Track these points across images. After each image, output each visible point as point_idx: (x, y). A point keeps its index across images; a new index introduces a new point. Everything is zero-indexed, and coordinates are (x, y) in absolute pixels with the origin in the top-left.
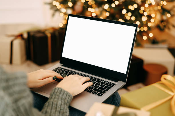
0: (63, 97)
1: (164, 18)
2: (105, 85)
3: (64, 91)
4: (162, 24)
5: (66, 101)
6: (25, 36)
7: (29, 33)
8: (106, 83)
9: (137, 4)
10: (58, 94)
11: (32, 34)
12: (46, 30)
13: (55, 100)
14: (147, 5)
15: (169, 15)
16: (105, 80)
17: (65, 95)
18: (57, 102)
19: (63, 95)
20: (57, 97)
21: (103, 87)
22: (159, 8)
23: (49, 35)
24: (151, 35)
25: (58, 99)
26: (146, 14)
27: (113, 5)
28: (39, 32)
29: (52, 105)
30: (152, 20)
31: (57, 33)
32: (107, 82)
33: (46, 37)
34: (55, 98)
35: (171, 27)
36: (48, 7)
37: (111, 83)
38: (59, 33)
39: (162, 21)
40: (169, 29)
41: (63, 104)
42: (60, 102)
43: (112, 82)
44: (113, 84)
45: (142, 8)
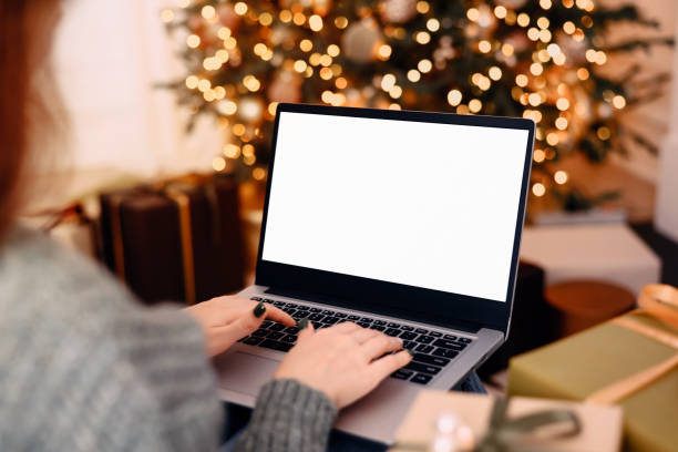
0: (307, 413)
1: (604, 111)
2: (436, 348)
3: (310, 392)
4: (597, 136)
5: (318, 428)
6: (93, 209)
7: (104, 200)
8: (436, 338)
9: (502, 66)
10: (286, 401)
11: (117, 200)
12: (169, 182)
13: (280, 424)
14: (536, 69)
15: (619, 102)
16: (431, 328)
17: (312, 406)
18: (288, 433)
19: (306, 405)
20: (284, 414)
21: (430, 354)
22: (582, 74)
23: (183, 201)
24: (561, 177)
25: (289, 421)
26: (535, 100)
27: (413, 76)
28: (144, 190)
29: (270, 445)
30: (561, 123)
31: (211, 193)
32: (441, 335)
33: (171, 209)
34: (277, 418)
35: (631, 146)
36: (168, 98)
37: (455, 338)
38: (220, 192)
39: (596, 125)
40: (623, 152)
41: (307, 438)
42: (296, 433)
43: (459, 334)
44: (461, 339)
45: (521, 80)
